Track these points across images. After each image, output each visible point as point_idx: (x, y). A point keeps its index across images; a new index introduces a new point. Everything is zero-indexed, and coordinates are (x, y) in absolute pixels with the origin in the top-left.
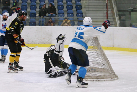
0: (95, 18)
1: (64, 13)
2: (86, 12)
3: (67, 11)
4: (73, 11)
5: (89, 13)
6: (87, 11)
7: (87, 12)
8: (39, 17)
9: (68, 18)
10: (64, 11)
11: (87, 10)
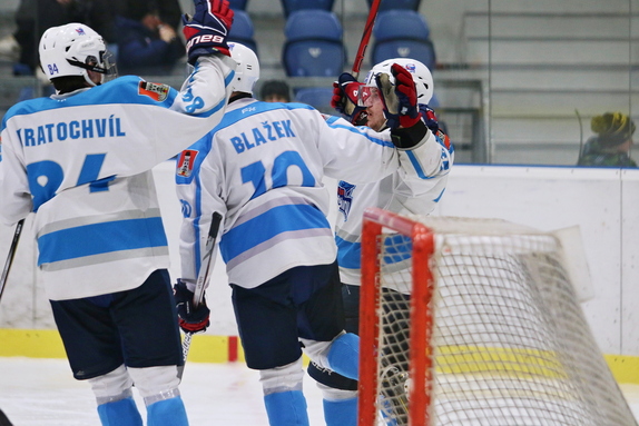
0: (546, 86)
1: (257, 36)
2: (463, 25)
3: (287, 13)
4: (341, 18)
5: (489, 39)
6: (469, 20)
7: (469, 32)
8: (17, 73)
9: (293, 82)
10: (253, 16)
11: (468, 14)
